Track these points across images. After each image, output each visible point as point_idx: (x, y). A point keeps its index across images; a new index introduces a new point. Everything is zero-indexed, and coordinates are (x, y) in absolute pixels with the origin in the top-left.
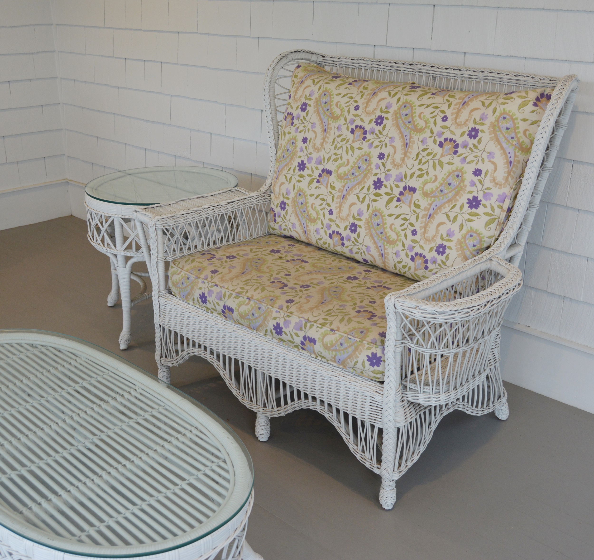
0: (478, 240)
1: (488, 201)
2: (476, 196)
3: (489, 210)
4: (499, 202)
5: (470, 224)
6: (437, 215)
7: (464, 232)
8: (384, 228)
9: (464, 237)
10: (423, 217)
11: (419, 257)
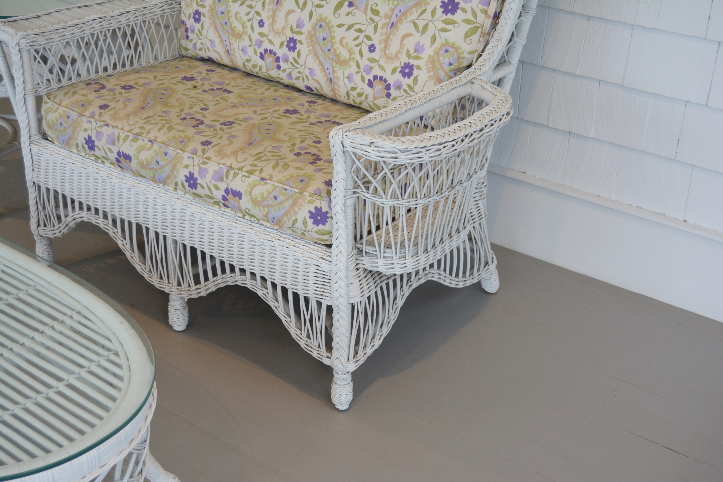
0: (456, 57)
1: (468, 3)
3: (469, 16)
4: (483, 5)
5: (444, 35)
6: (401, 24)
7: (437, 45)
8: (333, 44)
9: (437, 53)
10: (382, 28)
11: (379, 81)
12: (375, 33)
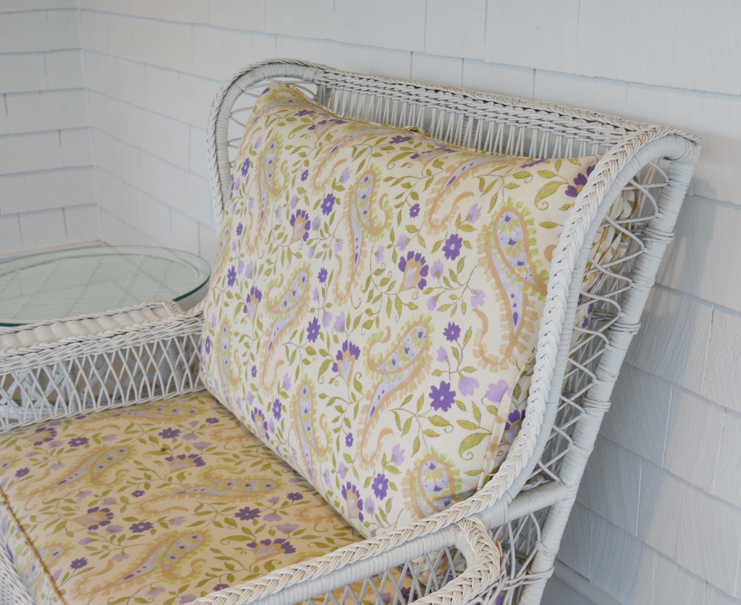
0: (446, 478)
1: (468, 395)
2: (447, 383)
3: (469, 416)
4: (491, 399)
5: (431, 441)
6: (382, 411)
7: (420, 455)
8: (313, 421)
9: (418, 469)
10: (363, 412)
11: (352, 492)
12: (354, 418)
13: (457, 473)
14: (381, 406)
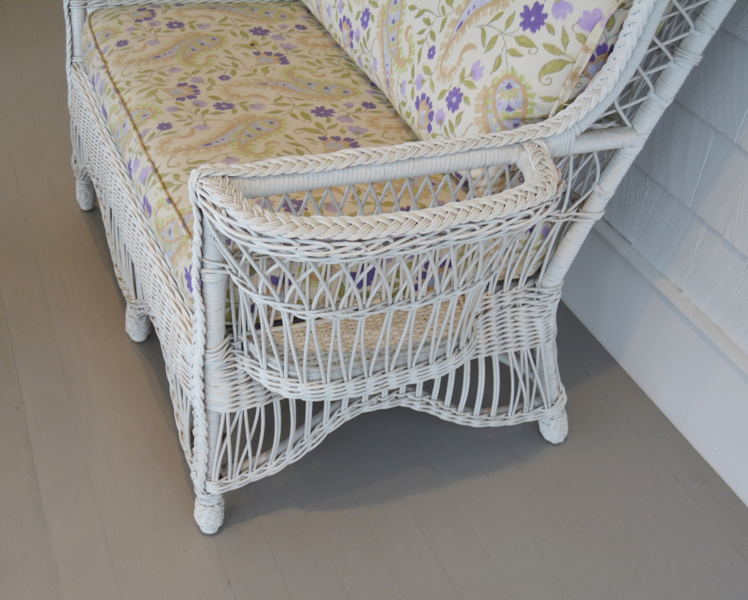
0: (520, 100)
1: (560, 19)
2: (541, 4)
3: (556, 41)
4: (582, 27)
5: (513, 61)
6: (469, 26)
7: (499, 73)
8: (399, 31)
9: (495, 86)
10: (450, 26)
11: (425, 103)
12: (441, 31)
13: (533, 96)
14: (469, 22)
